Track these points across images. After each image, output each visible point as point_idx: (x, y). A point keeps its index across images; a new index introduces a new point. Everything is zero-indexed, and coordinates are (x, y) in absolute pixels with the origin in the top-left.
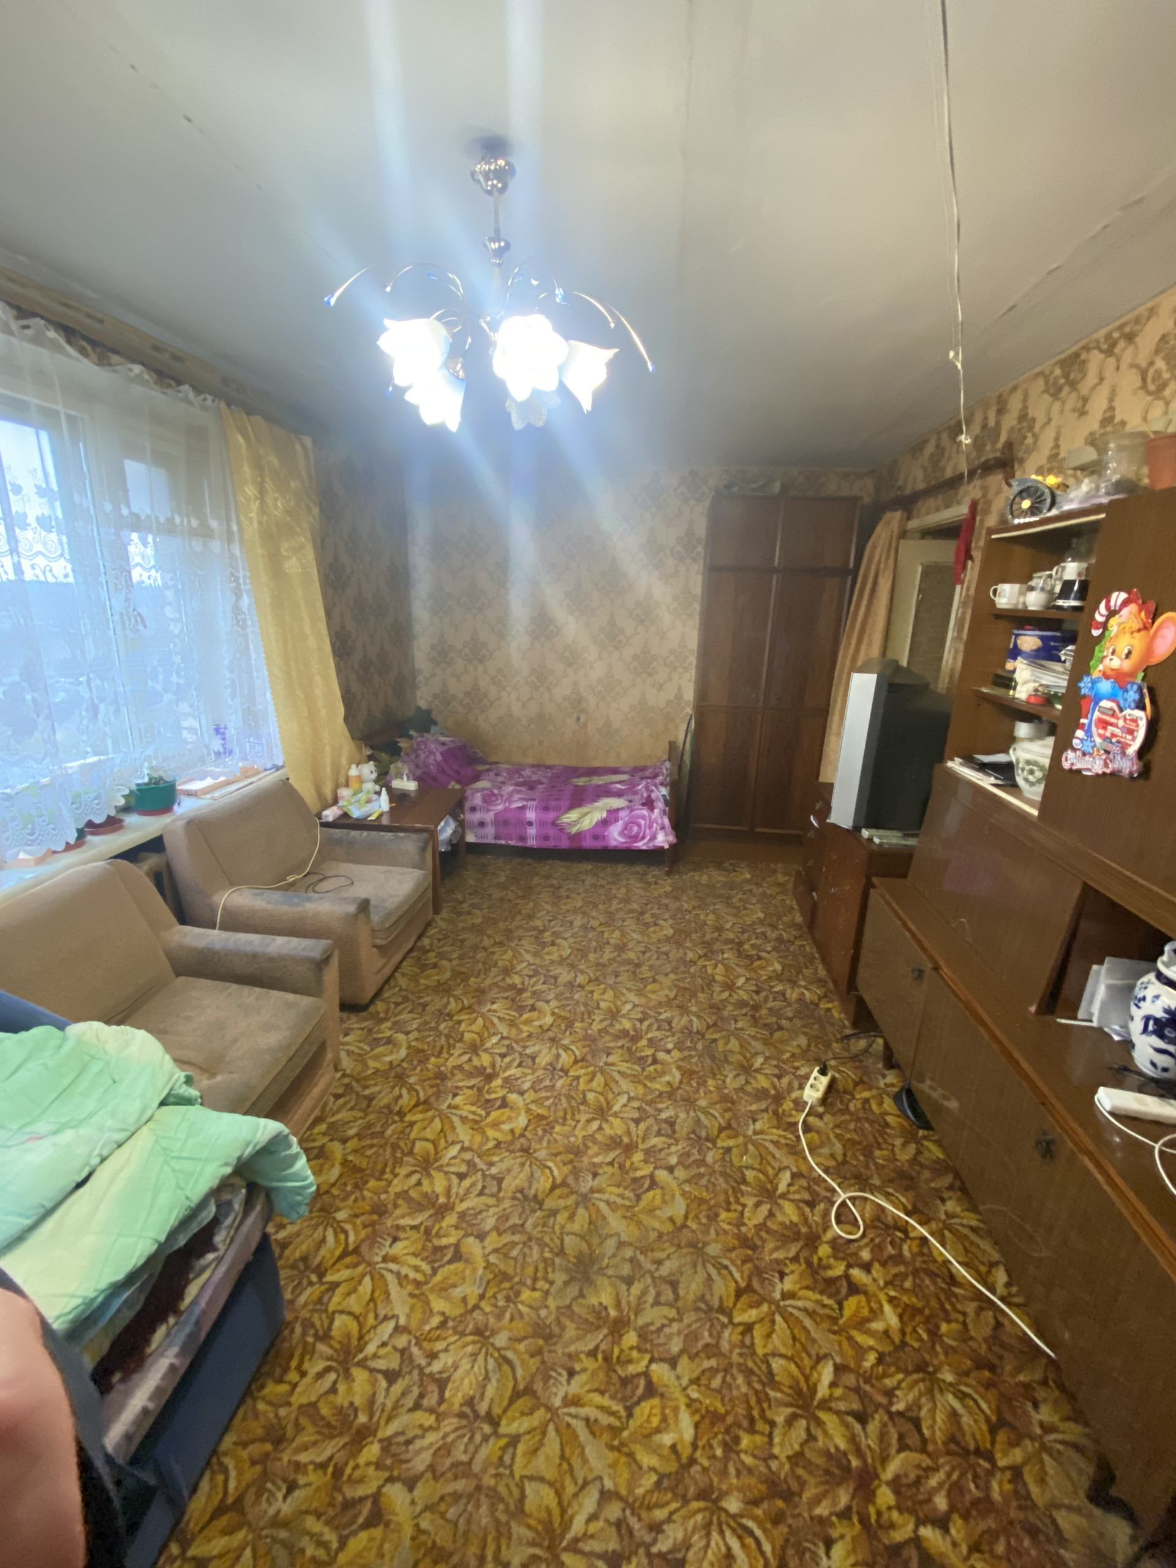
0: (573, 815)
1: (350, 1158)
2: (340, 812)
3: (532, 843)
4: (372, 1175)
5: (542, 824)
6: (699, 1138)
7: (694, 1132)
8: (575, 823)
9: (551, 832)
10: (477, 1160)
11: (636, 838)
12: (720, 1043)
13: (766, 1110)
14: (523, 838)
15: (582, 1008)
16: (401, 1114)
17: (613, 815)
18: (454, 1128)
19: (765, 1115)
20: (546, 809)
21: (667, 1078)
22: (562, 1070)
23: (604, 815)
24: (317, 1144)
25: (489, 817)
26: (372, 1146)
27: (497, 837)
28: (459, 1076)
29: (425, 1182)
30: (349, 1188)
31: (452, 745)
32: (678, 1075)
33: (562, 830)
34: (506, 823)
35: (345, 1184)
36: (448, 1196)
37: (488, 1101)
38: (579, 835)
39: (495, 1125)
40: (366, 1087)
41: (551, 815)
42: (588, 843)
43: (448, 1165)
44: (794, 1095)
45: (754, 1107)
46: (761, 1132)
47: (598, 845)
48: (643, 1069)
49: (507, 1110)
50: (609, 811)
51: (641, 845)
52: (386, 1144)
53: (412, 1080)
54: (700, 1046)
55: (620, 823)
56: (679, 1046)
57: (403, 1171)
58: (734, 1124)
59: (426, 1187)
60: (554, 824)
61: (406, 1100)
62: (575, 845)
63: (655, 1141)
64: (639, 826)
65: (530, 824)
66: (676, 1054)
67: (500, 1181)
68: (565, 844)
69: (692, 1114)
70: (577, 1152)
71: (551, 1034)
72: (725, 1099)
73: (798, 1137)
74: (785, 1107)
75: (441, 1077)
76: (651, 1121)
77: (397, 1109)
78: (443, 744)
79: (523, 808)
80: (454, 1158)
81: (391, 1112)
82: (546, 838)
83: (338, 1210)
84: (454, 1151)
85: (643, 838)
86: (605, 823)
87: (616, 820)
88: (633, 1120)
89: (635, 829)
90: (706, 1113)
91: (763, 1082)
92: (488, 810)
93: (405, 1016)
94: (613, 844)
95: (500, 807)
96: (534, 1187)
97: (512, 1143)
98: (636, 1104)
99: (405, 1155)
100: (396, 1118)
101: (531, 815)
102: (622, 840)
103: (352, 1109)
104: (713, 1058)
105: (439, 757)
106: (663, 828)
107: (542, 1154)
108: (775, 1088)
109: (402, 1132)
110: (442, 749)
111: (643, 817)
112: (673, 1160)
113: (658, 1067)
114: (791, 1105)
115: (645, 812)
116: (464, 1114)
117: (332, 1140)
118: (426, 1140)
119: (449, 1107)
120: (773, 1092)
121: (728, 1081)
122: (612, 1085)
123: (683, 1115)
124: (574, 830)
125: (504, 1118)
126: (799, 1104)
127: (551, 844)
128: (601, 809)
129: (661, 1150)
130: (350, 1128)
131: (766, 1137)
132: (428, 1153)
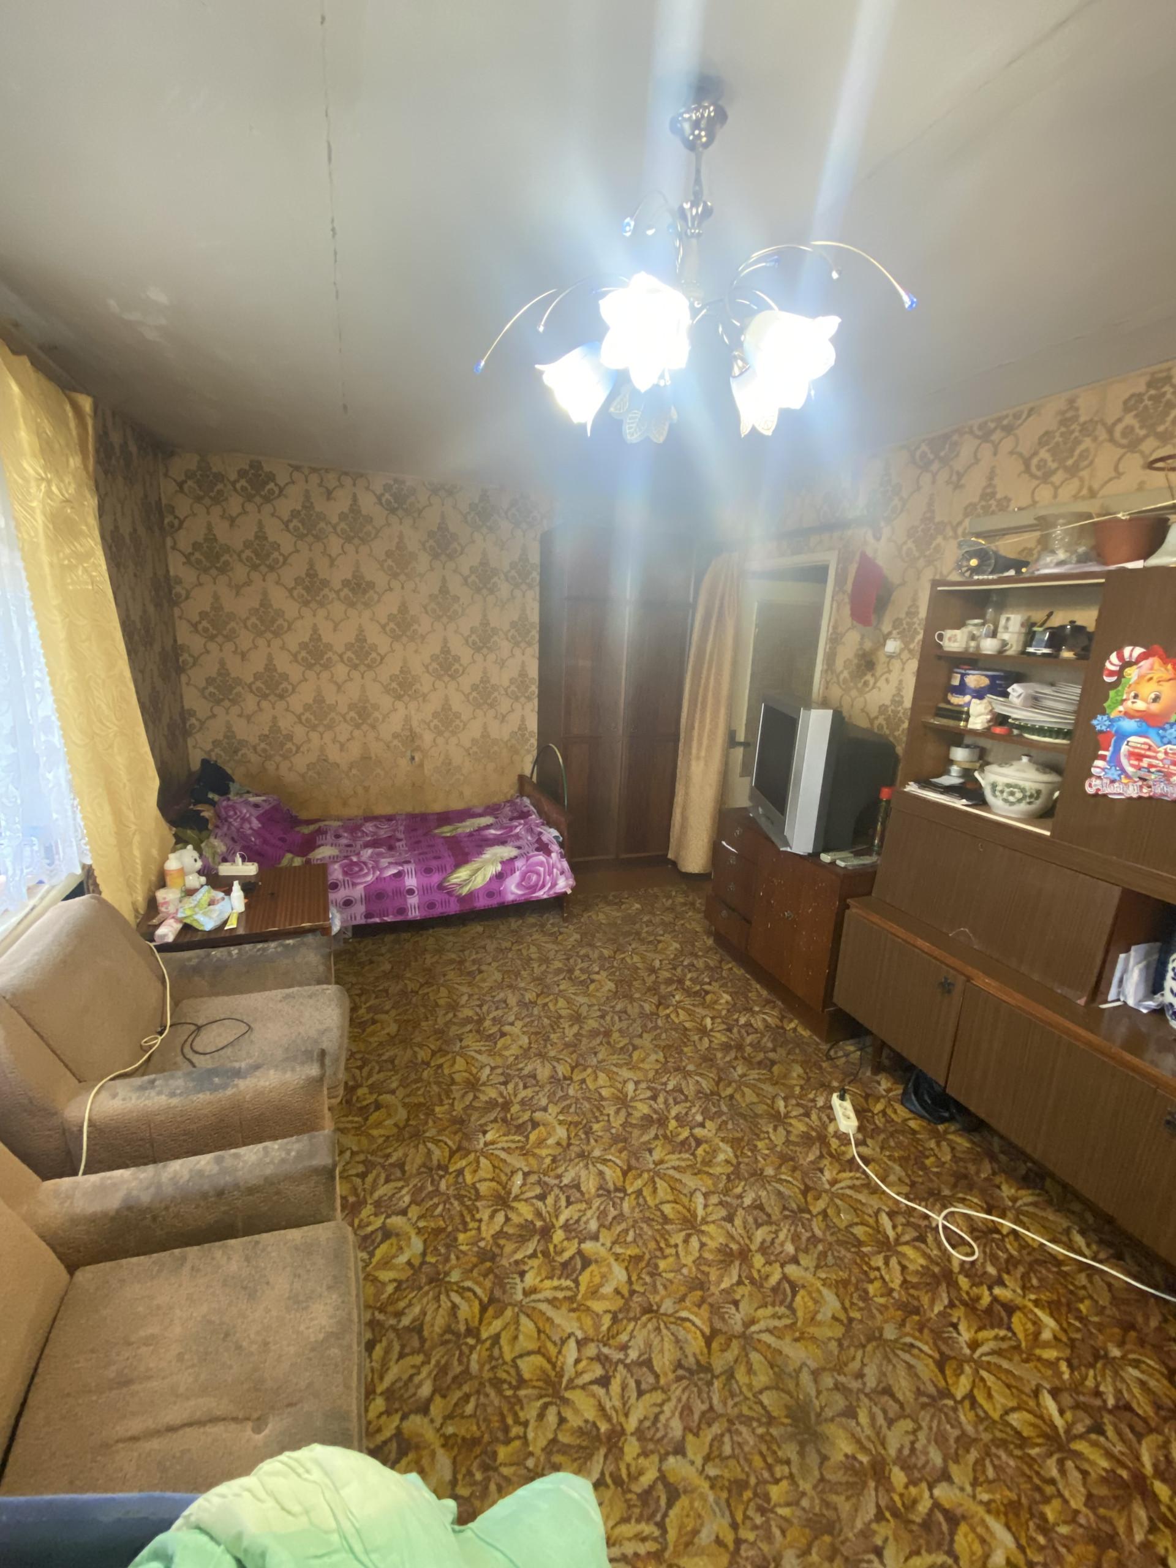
0: (462, 874)
1: (450, 1430)
2: (179, 926)
3: (414, 914)
4: (494, 1440)
5: (425, 890)
6: (794, 1212)
7: (785, 1208)
8: (467, 881)
9: (437, 897)
10: (605, 1350)
11: (534, 888)
12: (738, 1098)
13: (822, 1156)
14: (402, 911)
15: (587, 1105)
16: (473, 1332)
17: (508, 865)
18: (549, 1320)
19: (825, 1161)
20: (428, 871)
21: (721, 1156)
22: (617, 1190)
23: (499, 868)
24: (387, 1433)
25: (358, 892)
26: (466, 1398)
27: (368, 915)
28: (509, 1247)
29: (568, 1413)
30: (478, 1476)
31: (267, 807)
32: (727, 1148)
33: (450, 893)
34: (380, 896)
35: (470, 1473)
36: (609, 1419)
37: (565, 1265)
38: (471, 895)
39: (594, 1293)
40: (399, 1315)
41: (435, 878)
42: (482, 903)
43: (578, 1374)
44: (833, 1130)
45: (811, 1157)
46: (835, 1181)
47: (494, 902)
48: (693, 1154)
49: (593, 1267)
50: (502, 863)
51: (542, 894)
52: (482, 1384)
53: (455, 1276)
54: (725, 1109)
55: (518, 873)
56: (707, 1115)
57: (530, 1413)
58: (809, 1183)
59: (574, 1421)
60: (441, 887)
61: (467, 1310)
62: (467, 907)
63: (760, 1234)
64: (538, 874)
65: (411, 892)
66: (710, 1125)
67: (648, 1363)
68: (453, 908)
69: (769, 1188)
70: (699, 1284)
71: (575, 1149)
72: (783, 1158)
73: (864, 1172)
74: (834, 1145)
75: (488, 1257)
76: (741, 1213)
77: (462, 1328)
78: (256, 806)
79: (399, 875)
80: (577, 1361)
81: (457, 1335)
82: (431, 905)
84: (571, 1352)
85: (543, 886)
86: (500, 877)
87: (513, 871)
88: (724, 1219)
89: (534, 878)
90: (780, 1181)
91: (799, 1126)
92: (354, 884)
93: (383, 1190)
94: (510, 898)
95: (370, 878)
96: (689, 1351)
97: (626, 1308)
98: (714, 1199)
99: (517, 1388)
100: (471, 1341)
101: (411, 882)
102: (520, 892)
103: (401, 1356)
104: (744, 1117)
105: (256, 824)
106: (562, 873)
107: (668, 1306)
108: (812, 1128)
109: (491, 1357)
110: (257, 812)
111: (541, 864)
112: (790, 1249)
113: (705, 1147)
114: (838, 1141)
115: (542, 858)
116: (549, 1294)
117: (404, 1418)
118: (529, 1353)
119: (526, 1293)
120: (813, 1134)
121: (772, 1137)
122: (678, 1186)
123: (763, 1194)
124: (465, 891)
125: (597, 1280)
126: (843, 1138)
127: (438, 911)
128: (492, 862)
129: (773, 1242)
130: (419, 1386)
131: (842, 1185)
132: (544, 1371)
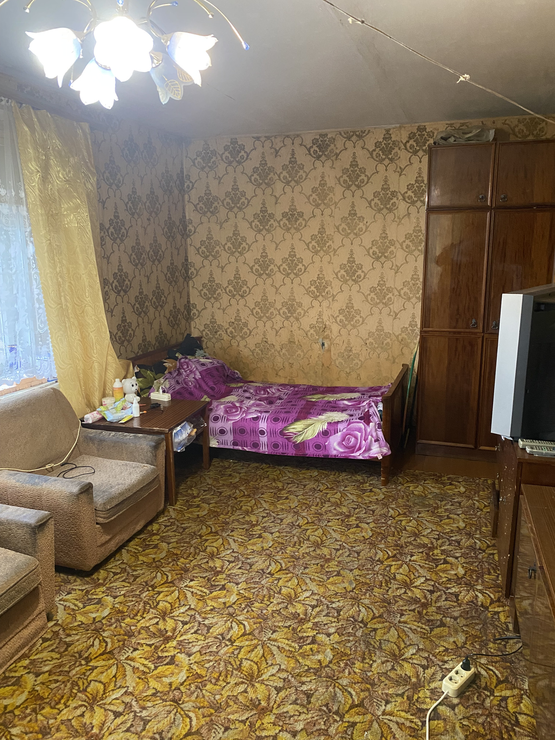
0: (298, 426)
1: (37, 688)
2: (99, 416)
3: (264, 449)
4: (49, 703)
5: (272, 433)
6: (330, 711)
7: (327, 705)
8: (300, 433)
9: (280, 440)
10: (134, 703)
11: (353, 449)
12: (379, 632)
13: (402, 695)
14: (256, 445)
15: (265, 592)
16: (88, 660)
17: (333, 426)
18: (125, 675)
19: (399, 699)
20: (276, 420)
21: (320, 657)
22: (229, 640)
23: (325, 427)
24: (17, 674)
25: (228, 426)
26: (57, 681)
27: (235, 444)
28: (144, 634)
29: (87, 715)
30: (28, 711)
31: (209, 366)
32: (330, 655)
33: (288, 439)
34: (242, 431)
35: (26, 708)
36: (101, 729)
37: (159, 657)
38: (303, 443)
39: (159, 678)
40: (69, 635)
41: (280, 425)
42: (311, 452)
43: (110, 704)
44: (433, 685)
45: (391, 691)
46: (391, 714)
47: (320, 453)
48: (301, 647)
49: (172, 667)
50: (329, 423)
51: (358, 455)
52: (68, 681)
53: (105, 634)
54: (359, 633)
55: (339, 434)
56: (340, 632)
57: (73, 704)
58: (366, 703)
59: (86, 719)
60: (282, 433)
61: (97, 649)
62: (300, 453)
63: (289, 708)
64: (356, 438)
65: (262, 433)
66: (336, 638)
67: (146, 722)
68: (291, 452)
69: (331, 689)
70: (218, 708)
71: (231, 610)
72: (366, 680)
73: (424, 723)
74: (421, 695)
75: (130, 634)
76: (293, 690)
77: (86, 655)
78: (203, 364)
79: (257, 418)
80: (117, 699)
81: (80, 656)
82: (276, 446)
83: (14, 726)
84: (118, 694)
85: (360, 449)
86: (326, 434)
87: (336, 432)
88: (275, 688)
89: (353, 440)
90: (344, 689)
91: (408, 670)
92: (228, 420)
93: (117, 584)
94: (334, 453)
95: (237, 418)
96: (173, 731)
97: (167, 693)
98: (284, 675)
99: (79, 691)
100: (83, 662)
101: (263, 425)
102: (341, 450)
103: (52, 651)
104: (368, 644)
105: (198, 376)
106: (377, 440)
107: (188, 706)
108: (418, 676)
109: (84, 674)
110: (201, 369)
111: (360, 430)
112: (299, 726)
113: (315, 647)
114: (428, 693)
115: (362, 425)
116: (137, 665)
117: (28, 673)
118: (100, 682)
119: (127, 659)
120: (414, 680)
121: (375, 665)
122: (269, 657)
123: (321, 690)
124: (299, 440)
125: (167, 673)
126: (435, 693)
127: (280, 451)
128: (323, 421)
129: (291, 717)
130: (45, 665)
131: (394, 719)
132: (98, 692)
